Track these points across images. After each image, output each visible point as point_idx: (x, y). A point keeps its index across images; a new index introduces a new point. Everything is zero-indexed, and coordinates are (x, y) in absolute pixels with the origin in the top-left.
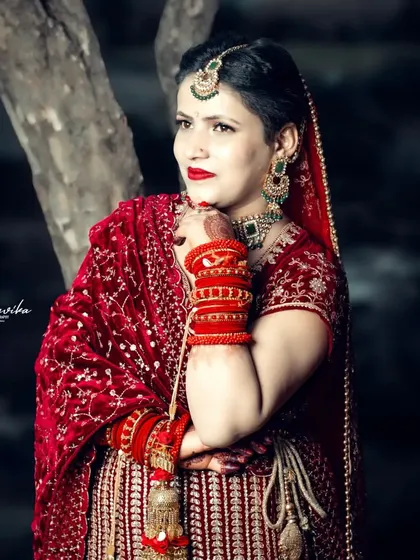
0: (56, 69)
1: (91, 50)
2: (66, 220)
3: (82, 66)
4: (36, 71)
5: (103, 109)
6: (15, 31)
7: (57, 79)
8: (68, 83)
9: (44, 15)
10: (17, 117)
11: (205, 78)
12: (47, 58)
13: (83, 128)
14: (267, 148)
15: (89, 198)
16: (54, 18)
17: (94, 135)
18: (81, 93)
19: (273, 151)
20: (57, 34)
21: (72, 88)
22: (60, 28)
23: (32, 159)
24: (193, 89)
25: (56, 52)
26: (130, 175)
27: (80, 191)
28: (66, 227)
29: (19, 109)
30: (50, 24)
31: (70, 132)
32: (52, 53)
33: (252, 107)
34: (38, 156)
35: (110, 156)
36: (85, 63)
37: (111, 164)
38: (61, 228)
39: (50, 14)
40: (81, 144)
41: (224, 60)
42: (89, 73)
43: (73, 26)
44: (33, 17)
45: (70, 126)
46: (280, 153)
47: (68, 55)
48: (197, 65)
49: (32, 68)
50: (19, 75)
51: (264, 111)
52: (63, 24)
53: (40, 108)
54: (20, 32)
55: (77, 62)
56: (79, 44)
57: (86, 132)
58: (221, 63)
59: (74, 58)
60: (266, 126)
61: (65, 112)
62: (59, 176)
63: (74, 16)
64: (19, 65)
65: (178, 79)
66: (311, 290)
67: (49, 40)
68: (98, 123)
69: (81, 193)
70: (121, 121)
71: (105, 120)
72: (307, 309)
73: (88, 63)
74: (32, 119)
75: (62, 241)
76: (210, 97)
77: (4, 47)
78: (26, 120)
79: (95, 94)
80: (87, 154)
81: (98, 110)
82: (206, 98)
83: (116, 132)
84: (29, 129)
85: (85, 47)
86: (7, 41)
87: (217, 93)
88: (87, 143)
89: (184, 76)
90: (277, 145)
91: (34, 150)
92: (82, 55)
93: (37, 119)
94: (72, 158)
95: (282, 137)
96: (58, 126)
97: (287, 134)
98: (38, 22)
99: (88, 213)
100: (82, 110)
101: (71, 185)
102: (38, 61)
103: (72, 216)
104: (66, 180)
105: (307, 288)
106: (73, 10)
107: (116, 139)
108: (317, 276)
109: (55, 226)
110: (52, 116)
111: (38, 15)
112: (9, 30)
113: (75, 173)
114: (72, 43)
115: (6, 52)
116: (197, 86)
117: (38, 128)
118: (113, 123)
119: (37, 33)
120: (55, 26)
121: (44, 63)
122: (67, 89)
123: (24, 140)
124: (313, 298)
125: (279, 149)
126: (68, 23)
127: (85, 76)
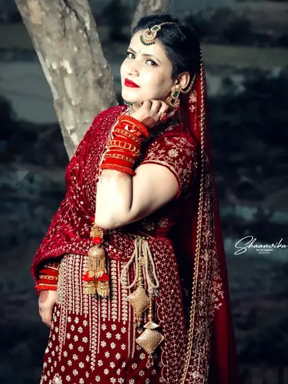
0: (70, 37)
1: (90, 27)
2: (72, 127)
3: (85, 36)
4: (58, 37)
5: (96, 62)
6: (47, 14)
7: (70, 43)
8: (76, 45)
9: (64, 5)
10: (46, 65)
11: (149, 33)
12: (65, 30)
13: (85, 73)
14: (171, 81)
15: (86, 114)
16: (70, 8)
17: (91, 77)
18: (84, 51)
19: (173, 84)
20: (72, 17)
21: (79, 48)
22: (74, 13)
23: (54, 90)
24: (141, 37)
25: (71, 27)
26: (111, 102)
27: (81, 110)
28: (72, 131)
29: (47, 60)
30: (68, 10)
31: (77, 75)
32: (68, 28)
33: (170, 56)
34: (57, 88)
35: (100, 90)
36: (87, 34)
37: (100, 94)
38: (69, 131)
39: (68, 5)
40: (83, 81)
41: (162, 27)
42: (89, 40)
43: (80, 13)
44: (58, 6)
45: (77, 71)
46: (177, 86)
47: (77, 29)
48: (147, 25)
49: (56, 36)
50: (48, 40)
51: (176, 61)
52: (75, 11)
53: (60, 60)
54: (50, 14)
55: (82, 34)
56: (84, 23)
57: (86, 75)
58: (160, 28)
59: (81, 31)
60: (174, 69)
61: (74, 63)
62: (69, 101)
63: (82, 7)
64: (48, 34)
65: (135, 31)
66: (167, 155)
67: (66, 20)
68: (94, 70)
69: (82, 111)
70: (107, 70)
71: (97, 68)
72: (162, 165)
73: (89, 35)
74: (55, 67)
75: (69, 139)
76: (149, 44)
77: (40, 23)
78: (51, 67)
79: (92, 52)
80: (87, 88)
81: (94, 62)
82: (147, 45)
83: (104, 75)
84: (52, 72)
85: (87, 25)
86: (42, 20)
87: (154, 43)
88: (86, 82)
89: (138, 29)
90: (177, 81)
91: (55, 85)
92: (85, 29)
93: (58, 66)
94: (77, 90)
95: (181, 78)
96: (70, 71)
97: (184, 77)
98: (60, 9)
99: (85, 123)
100: (84, 62)
101: (76, 106)
102: (59, 32)
103: (76, 125)
104: (73, 103)
105: (166, 154)
106: (81, 3)
107: (104, 80)
108: (174, 148)
109: (66, 131)
110: (67, 65)
111: (61, 5)
112: (43, 13)
113: (79, 100)
114: (80, 22)
115: (41, 26)
116: (144, 37)
117: (58, 72)
118: (102, 70)
119: (60, 16)
120: (70, 12)
121: (63, 33)
122: (76, 49)
123: (49, 79)
124: (166, 159)
125: (177, 84)
126: (77, 11)
127: (87, 42)
